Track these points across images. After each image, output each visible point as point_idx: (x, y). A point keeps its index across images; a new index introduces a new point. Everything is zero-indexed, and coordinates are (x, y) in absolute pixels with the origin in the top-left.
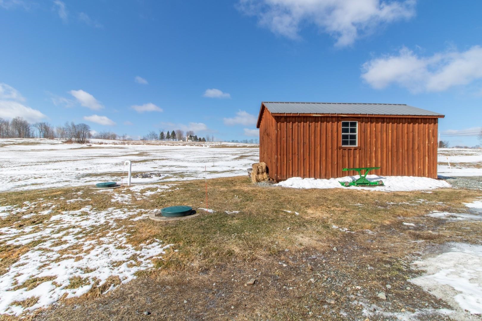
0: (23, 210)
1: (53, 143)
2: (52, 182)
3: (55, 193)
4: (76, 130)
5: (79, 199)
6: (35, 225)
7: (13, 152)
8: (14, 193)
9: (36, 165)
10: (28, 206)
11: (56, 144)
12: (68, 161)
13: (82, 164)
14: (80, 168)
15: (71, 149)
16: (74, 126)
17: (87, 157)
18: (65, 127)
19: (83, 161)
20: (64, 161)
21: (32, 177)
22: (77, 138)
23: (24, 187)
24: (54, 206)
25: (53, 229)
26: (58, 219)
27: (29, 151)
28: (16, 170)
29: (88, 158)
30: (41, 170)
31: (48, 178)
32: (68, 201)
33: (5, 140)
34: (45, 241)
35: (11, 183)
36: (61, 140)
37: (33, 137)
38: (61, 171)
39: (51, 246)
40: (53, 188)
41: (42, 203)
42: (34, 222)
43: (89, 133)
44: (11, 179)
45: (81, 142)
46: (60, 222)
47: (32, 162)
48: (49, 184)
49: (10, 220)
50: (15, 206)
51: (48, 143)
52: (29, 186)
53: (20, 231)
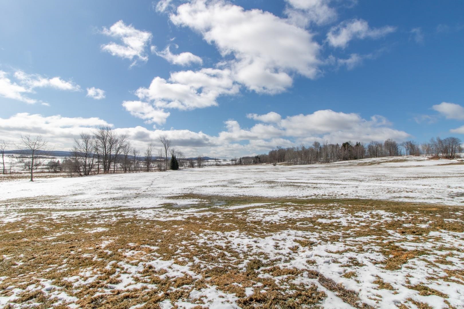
0: (403, 219)
1: (419, 160)
2: (423, 197)
3: (430, 209)
4: (443, 144)
5: (459, 220)
6: (415, 235)
7: (386, 169)
8: (391, 202)
9: (406, 180)
10: (406, 216)
11: (422, 160)
12: (436, 177)
13: (455, 181)
14: (453, 185)
15: (439, 165)
16: (440, 141)
17: (459, 173)
18: (430, 143)
19: (456, 178)
20: (433, 177)
21: (404, 191)
22: (445, 153)
23: (399, 199)
24: (430, 222)
25: (434, 245)
26: (438, 236)
27: (398, 167)
28: (390, 183)
29: (461, 174)
30: (411, 184)
31: (418, 193)
32: (445, 220)
33: (380, 158)
34: (429, 254)
35: (388, 194)
36: (427, 156)
37: (401, 155)
38: (430, 187)
39: (435, 261)
40: (424, 203)
41: (419, 216)
42: (414, 232)
43: (459, 147)
44: (388, 190)
45: (450, 157)
46: (440, 240)
47: (402, 177)
48: (420, 199)
49: (394, 225)
50: (395, 214)
51: (414, 160)
52: (403, 199)
53: (404, 237)
